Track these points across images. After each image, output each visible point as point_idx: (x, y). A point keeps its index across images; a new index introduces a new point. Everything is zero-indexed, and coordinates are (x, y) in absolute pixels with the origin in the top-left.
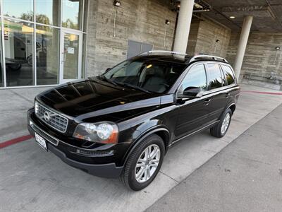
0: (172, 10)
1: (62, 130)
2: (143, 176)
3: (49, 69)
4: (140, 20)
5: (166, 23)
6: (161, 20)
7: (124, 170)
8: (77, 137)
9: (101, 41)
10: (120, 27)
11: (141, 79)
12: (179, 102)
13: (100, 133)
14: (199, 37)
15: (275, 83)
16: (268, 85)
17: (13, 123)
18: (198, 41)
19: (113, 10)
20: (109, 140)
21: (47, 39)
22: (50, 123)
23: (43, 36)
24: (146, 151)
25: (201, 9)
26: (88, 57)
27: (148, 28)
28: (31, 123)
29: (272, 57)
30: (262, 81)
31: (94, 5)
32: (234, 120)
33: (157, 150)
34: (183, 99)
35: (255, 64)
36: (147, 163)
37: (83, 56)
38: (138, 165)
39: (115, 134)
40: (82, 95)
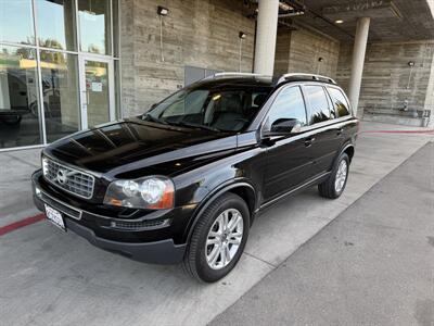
0: (248, 17)
1: (86, 194)
2: (219, 259)
3: (66, 119)
4: (200, 34)
5: (240, 36)
6: (232, 32)
7: (188, 249)
8: (110, 203)
9: (142, 70)
10: (170, 46)
11: (208, 117)
12: (266, 142)
13: (145, 195)
14: (291, 55)
15: (412, 117)
16: (401, 120)
17: (12, 200)
18: (291, 61)
19: (157, 21)
20: (160, 204)
21: (60, 76)
22: (67, 188)
23: (53, 71)
24: (220, 219)
25: (291, 11)
26: (125, 95)
27: (213, 46)
28: (38, 191)
29: (403, 77)
30: (393, 115)
31: (128, 15)
32: (353, 173)
33: (238, 218)
34: (272, 138)
35: (380, 90)
36: (224, 238)
37: (116, 95)
38: (209, 242)
39: (169, 194)
40: (118, 145)
